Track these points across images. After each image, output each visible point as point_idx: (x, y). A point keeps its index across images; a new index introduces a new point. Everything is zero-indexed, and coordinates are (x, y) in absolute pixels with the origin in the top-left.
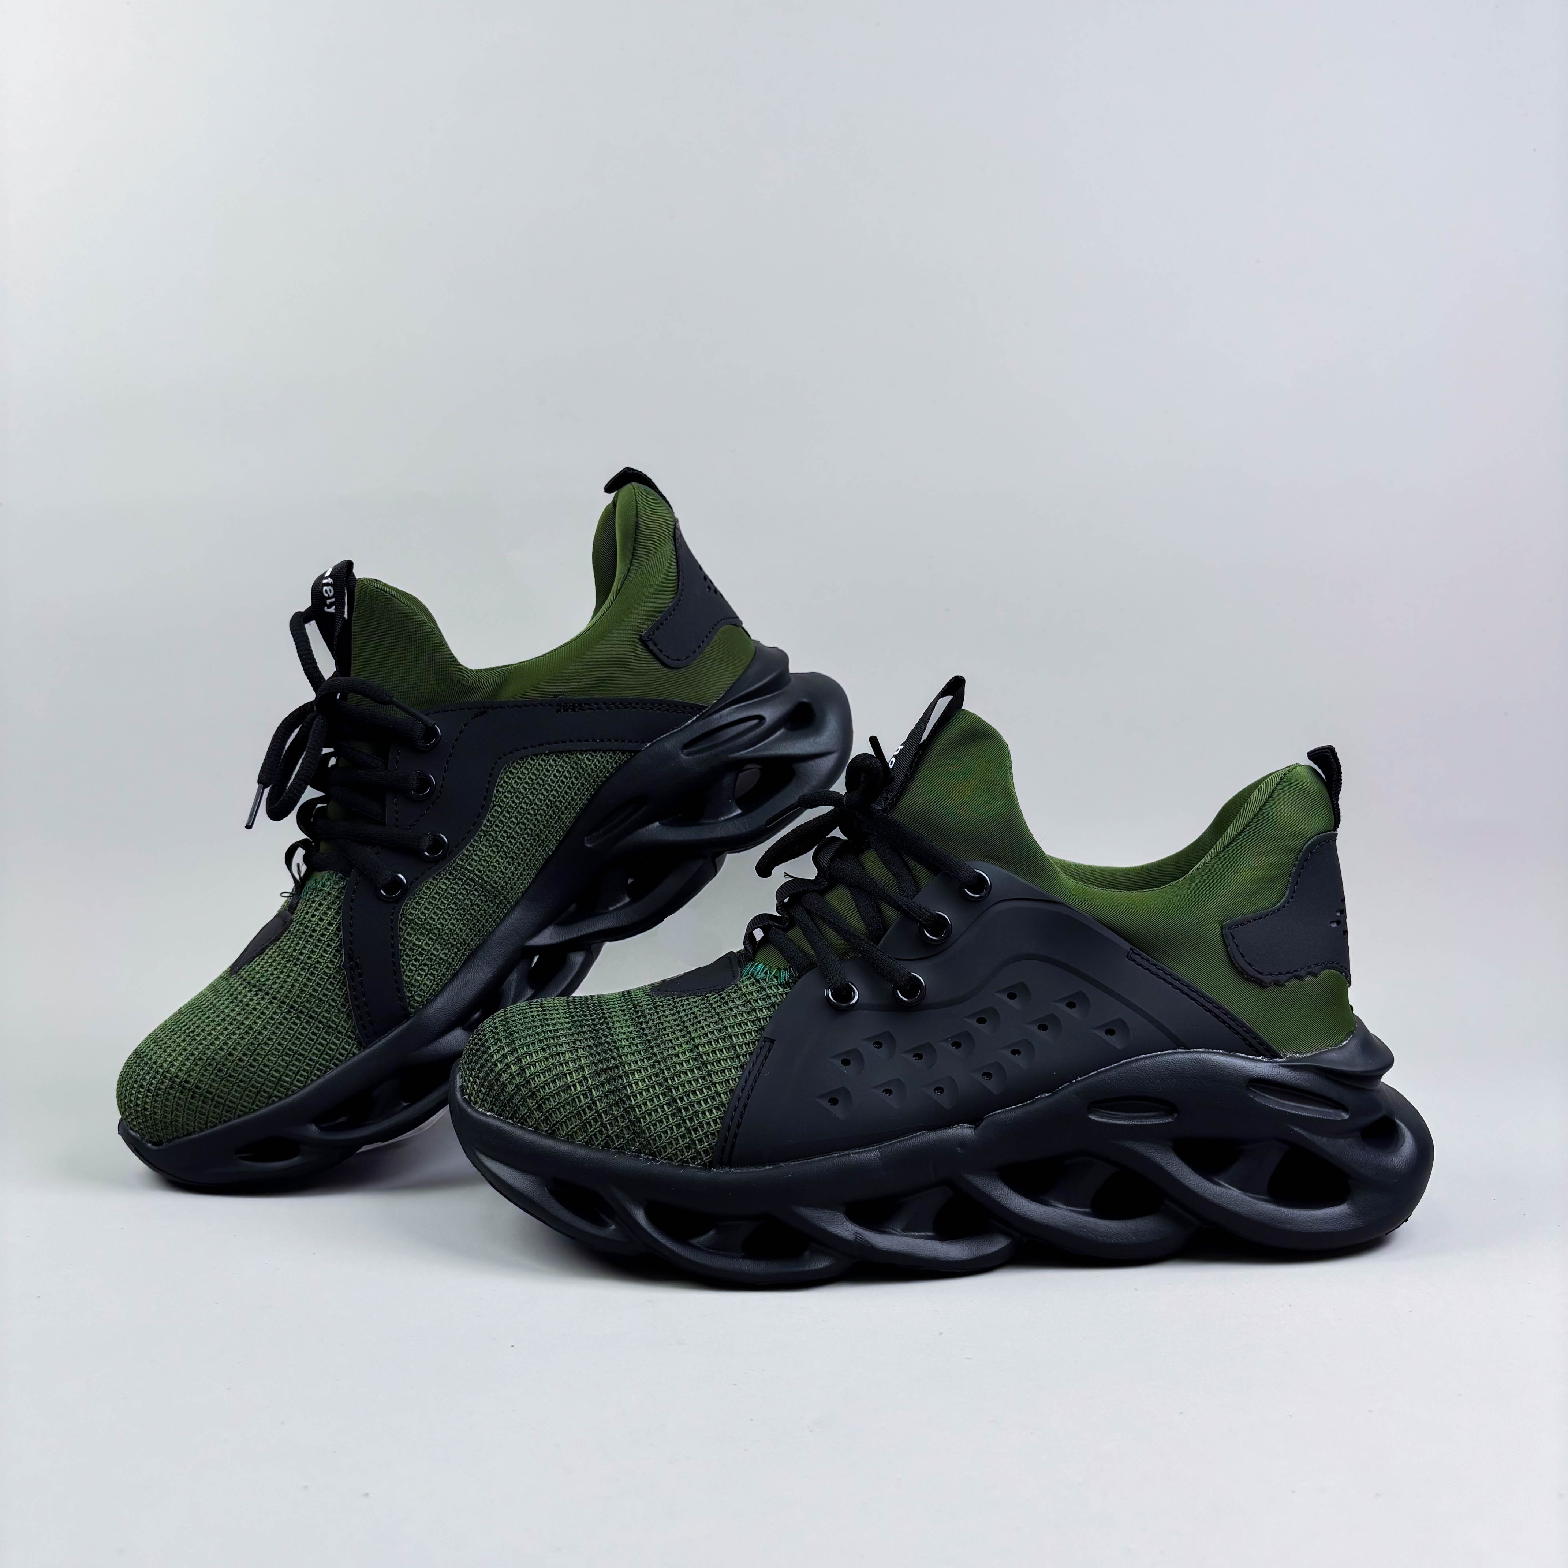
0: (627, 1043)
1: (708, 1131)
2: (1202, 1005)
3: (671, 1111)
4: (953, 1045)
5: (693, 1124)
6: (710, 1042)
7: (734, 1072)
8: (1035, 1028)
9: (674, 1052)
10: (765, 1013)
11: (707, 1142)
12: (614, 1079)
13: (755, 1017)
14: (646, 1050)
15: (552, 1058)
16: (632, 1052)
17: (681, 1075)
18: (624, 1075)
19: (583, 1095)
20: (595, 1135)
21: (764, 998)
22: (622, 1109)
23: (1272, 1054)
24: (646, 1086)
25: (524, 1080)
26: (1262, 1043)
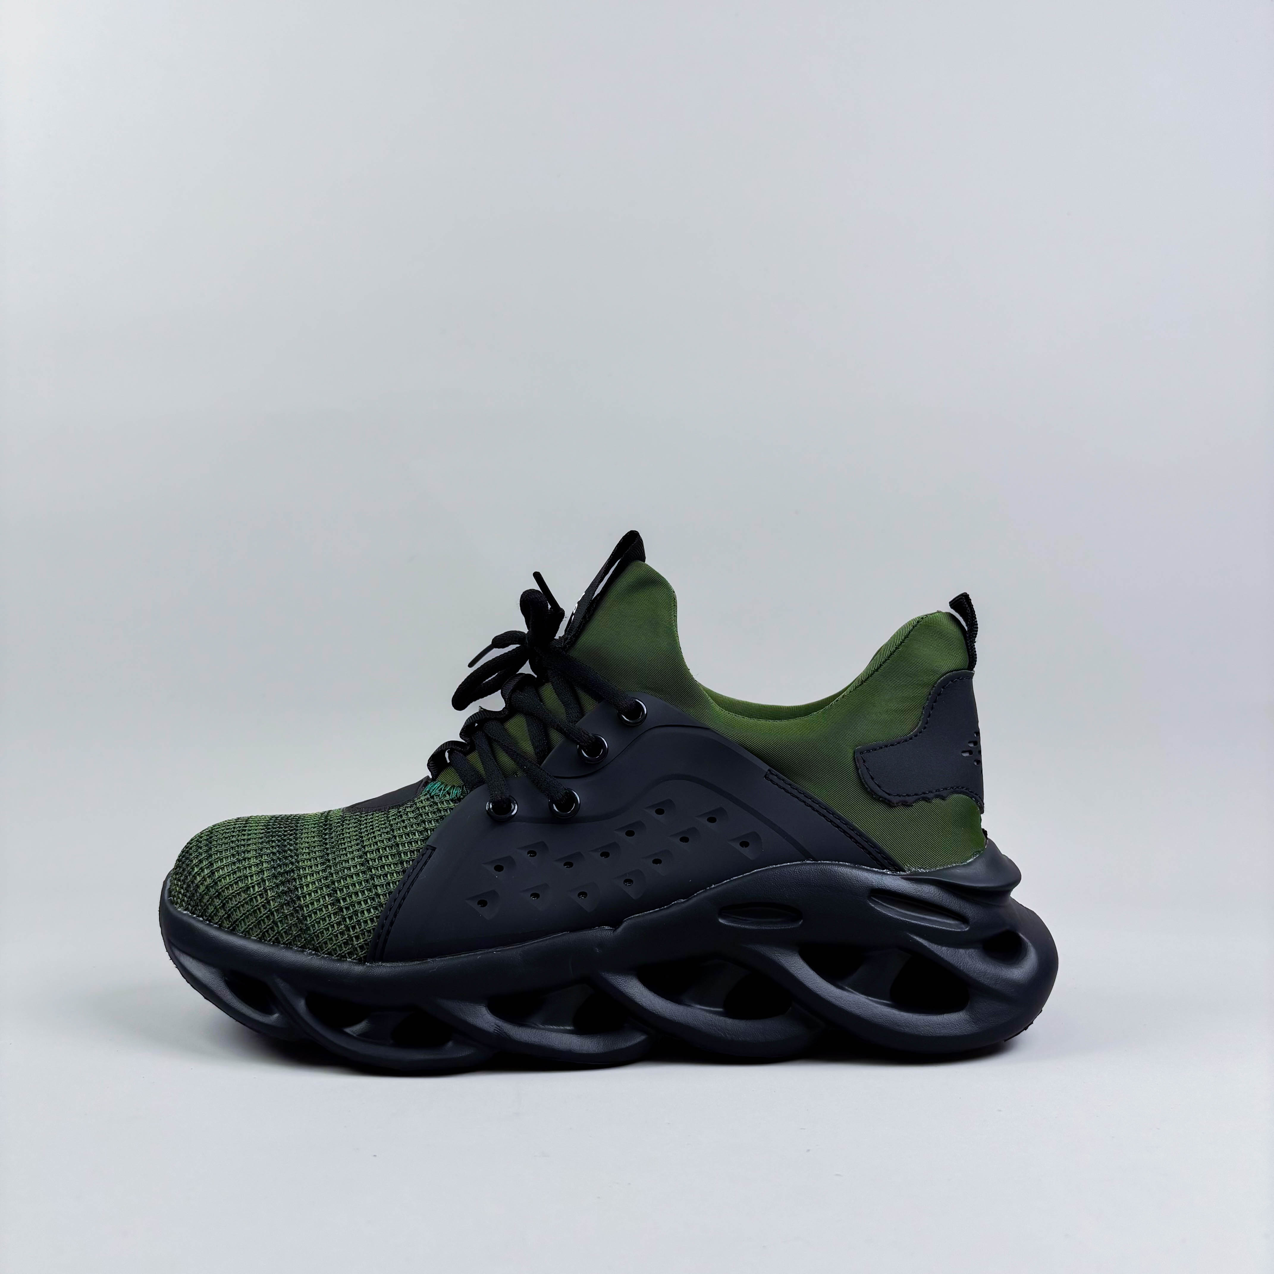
0: (307, 851)
1: (365, 929)
2: (831, 821)
3: (334, 910)
4: (602, 855)
5: (352, 921)
6: (378, 850)
7: (396, 877)
8: (677, 840)
9: (345, 858)
10: (434, 825)
11: (363, 939)
12: (289, 881)
13: (424, 828)
14: (322, 856)
15: (239, 862)
16: (310, 858)
17: (347, 878)
18: (298, 878)
19: (260, 895)
20: (267, 931)
21: (435, 811)
22: (292, 908)
23: (896, 868)
24: (315, 888)
25: (213, 882)
26: (888, 858)
